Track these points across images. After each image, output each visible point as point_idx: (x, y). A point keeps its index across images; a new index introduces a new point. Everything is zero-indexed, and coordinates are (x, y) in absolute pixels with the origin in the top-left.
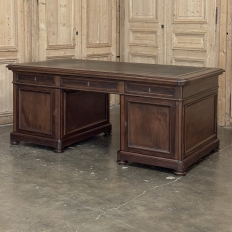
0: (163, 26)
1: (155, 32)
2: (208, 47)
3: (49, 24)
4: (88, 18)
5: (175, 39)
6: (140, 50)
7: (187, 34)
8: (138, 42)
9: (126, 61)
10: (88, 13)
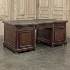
0: (50, 9)
1: (48, 10)
2: (64, 14)
3: (17, 9)
4: (28, 7)
5: (54, 12)
6: (43, 16)
7: (57, 11)
8: (43, 13)
9: (39, 19)
10: (28, 5)
